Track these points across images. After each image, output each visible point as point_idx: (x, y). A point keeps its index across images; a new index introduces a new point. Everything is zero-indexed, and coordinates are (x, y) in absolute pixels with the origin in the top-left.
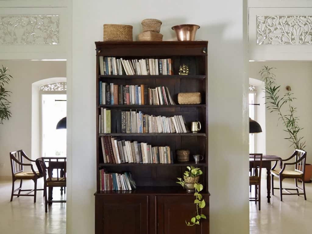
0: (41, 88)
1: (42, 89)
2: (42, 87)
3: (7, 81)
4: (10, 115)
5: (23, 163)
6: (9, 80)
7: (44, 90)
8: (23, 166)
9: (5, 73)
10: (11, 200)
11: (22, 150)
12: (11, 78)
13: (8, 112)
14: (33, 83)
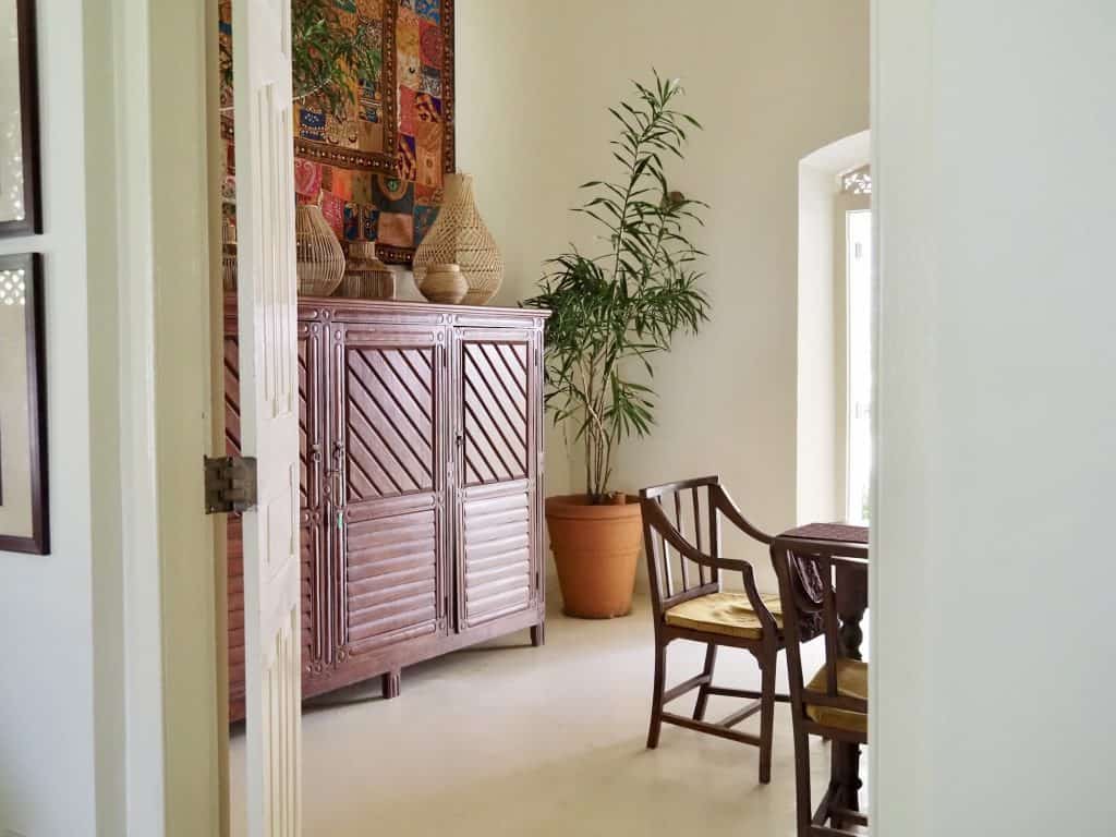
0: (844, 184)
1: (848, 183)
2: (849, 175)
3: (676, 146)
4: (705, 311)
5: (719, 557)
6: (683, 135)
7: (857, 192)
8: (720, 571)
9: (667, 107)
10: (652, 742)
11: (716, 478)
12: (693, 126)
13: (697, 297)
14: (802, 156)
